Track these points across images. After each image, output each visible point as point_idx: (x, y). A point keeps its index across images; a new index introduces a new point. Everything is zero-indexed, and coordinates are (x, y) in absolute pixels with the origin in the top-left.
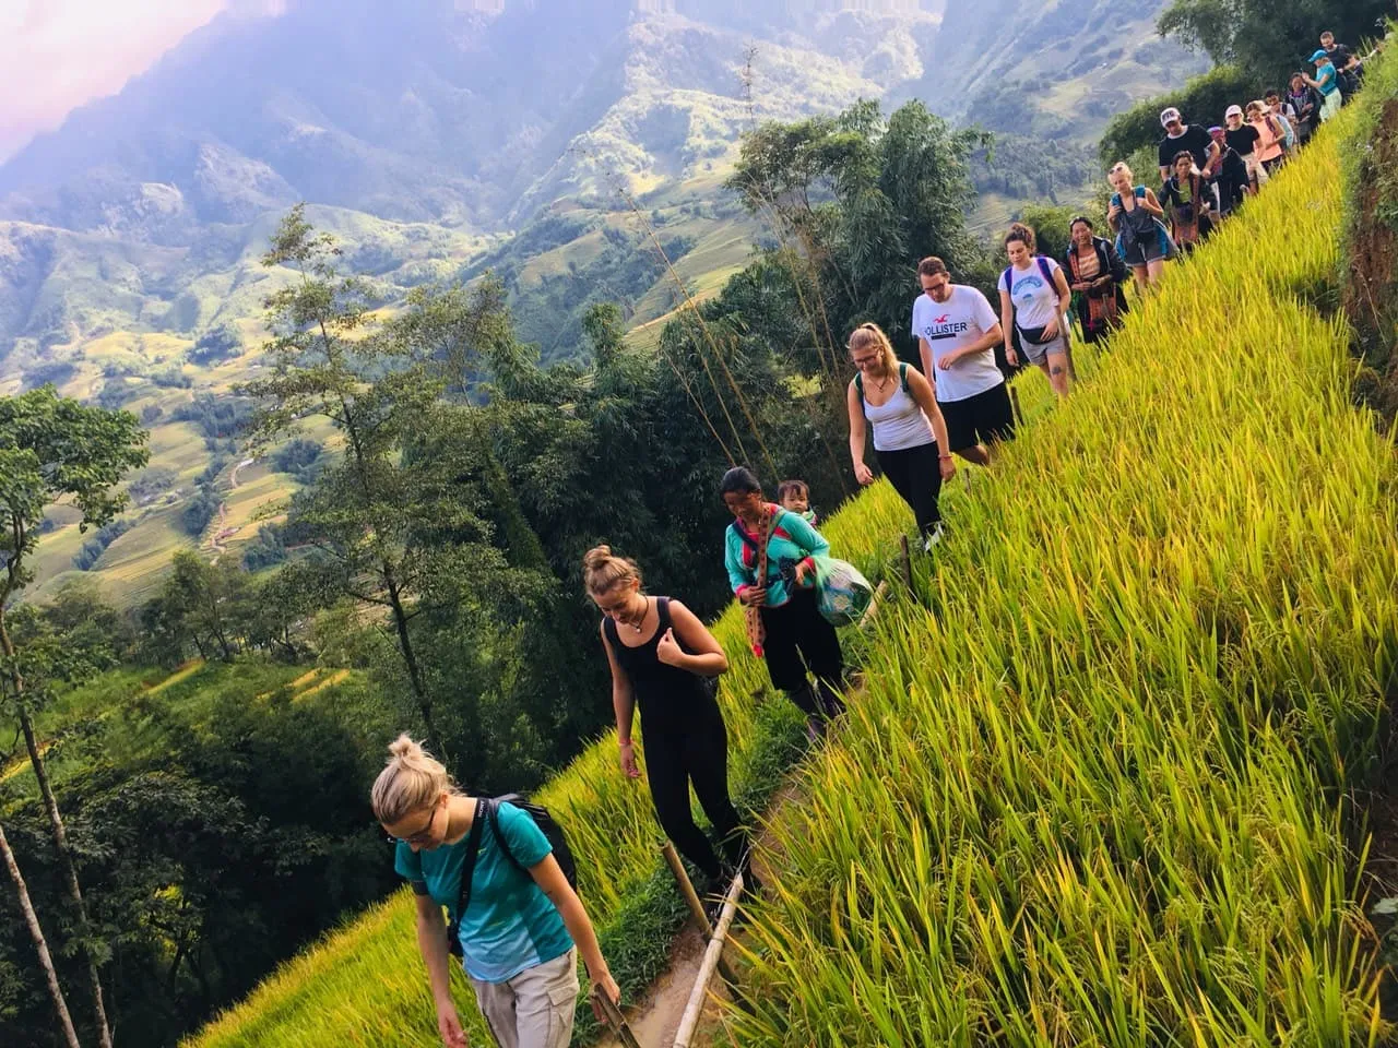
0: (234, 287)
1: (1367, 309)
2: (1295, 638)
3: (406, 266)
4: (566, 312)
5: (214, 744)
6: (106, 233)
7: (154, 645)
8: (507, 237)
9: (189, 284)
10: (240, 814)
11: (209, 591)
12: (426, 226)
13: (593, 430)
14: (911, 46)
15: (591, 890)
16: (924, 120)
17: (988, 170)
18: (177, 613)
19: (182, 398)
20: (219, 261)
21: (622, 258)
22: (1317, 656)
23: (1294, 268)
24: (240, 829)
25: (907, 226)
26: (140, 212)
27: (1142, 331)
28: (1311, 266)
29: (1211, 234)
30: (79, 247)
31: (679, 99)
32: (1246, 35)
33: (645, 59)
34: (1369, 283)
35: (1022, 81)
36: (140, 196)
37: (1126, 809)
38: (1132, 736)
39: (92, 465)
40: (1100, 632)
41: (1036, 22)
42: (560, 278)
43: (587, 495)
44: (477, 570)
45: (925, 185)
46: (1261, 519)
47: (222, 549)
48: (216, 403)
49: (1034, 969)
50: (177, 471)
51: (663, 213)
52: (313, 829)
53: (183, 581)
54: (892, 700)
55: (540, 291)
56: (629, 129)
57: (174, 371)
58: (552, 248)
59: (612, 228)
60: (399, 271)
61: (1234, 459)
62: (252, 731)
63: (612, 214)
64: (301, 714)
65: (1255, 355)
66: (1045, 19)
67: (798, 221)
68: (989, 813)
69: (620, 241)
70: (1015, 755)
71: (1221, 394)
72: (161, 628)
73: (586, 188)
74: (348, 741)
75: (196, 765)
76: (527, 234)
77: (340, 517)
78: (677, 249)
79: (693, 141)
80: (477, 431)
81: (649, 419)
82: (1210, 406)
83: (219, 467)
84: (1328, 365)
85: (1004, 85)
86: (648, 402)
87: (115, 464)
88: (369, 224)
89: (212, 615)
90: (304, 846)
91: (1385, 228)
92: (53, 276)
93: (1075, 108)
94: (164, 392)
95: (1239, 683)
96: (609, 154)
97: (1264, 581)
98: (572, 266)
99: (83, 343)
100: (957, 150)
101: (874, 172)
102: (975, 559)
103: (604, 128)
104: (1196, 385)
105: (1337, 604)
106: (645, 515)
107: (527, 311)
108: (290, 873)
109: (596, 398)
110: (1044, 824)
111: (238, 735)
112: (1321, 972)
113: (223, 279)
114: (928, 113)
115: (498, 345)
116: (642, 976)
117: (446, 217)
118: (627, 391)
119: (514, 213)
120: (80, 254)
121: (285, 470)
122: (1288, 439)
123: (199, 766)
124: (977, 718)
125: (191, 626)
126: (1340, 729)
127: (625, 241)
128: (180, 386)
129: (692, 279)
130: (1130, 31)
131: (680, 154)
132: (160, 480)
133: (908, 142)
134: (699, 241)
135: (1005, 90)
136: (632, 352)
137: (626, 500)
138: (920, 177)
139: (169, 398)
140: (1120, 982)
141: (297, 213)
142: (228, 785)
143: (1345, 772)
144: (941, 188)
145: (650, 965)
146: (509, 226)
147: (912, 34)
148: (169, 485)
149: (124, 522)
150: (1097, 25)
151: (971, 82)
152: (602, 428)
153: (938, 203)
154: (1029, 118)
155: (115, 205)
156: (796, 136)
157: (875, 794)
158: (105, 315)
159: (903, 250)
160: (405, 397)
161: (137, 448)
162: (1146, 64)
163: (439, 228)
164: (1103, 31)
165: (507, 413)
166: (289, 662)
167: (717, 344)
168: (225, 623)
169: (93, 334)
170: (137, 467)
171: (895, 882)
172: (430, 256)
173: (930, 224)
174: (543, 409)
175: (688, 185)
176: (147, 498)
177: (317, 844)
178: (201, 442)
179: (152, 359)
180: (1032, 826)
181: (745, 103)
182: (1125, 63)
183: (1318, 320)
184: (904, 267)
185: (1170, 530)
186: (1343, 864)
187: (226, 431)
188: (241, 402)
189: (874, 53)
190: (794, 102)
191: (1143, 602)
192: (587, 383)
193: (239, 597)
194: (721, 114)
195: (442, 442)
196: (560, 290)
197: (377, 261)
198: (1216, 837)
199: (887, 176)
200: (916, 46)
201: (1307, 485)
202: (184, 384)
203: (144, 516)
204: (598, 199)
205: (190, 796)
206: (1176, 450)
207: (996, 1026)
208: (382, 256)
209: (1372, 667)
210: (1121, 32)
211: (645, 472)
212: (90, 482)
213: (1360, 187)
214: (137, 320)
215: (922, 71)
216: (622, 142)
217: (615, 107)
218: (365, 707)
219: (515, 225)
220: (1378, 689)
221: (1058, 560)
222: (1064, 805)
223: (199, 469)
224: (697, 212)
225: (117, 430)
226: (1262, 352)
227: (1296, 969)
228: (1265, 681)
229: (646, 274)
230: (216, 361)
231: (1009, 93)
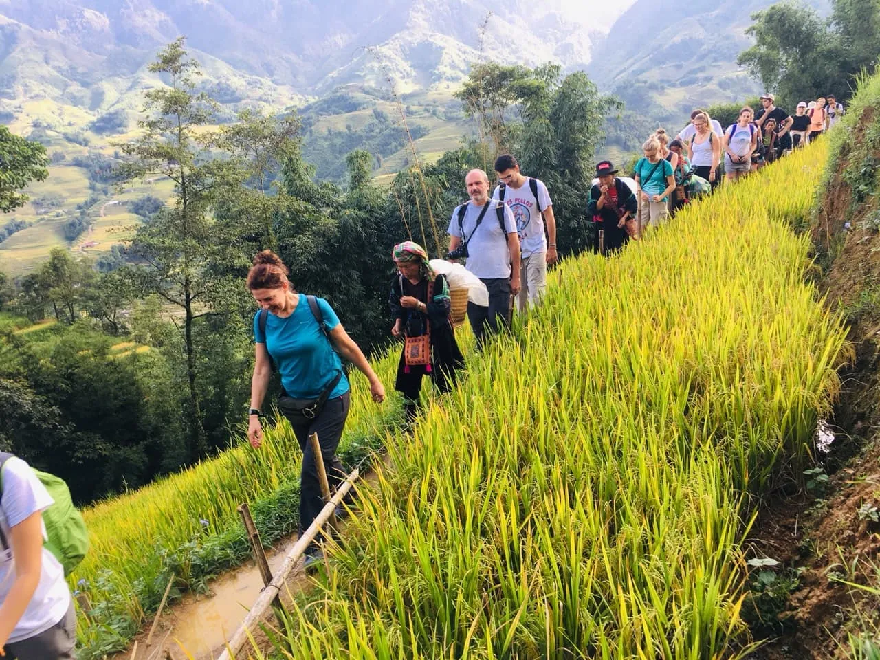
0: (130, 89)
1: (823, 236)
2: (737, 400)
3: (243, 102)
4: (338, 155)
5: (50, 370)
6: (53, 34)
7: (27, 303)
8: (312, 100)
9: (101, 80)
10: (57, 418)
11: (70, 277)
12: (262, 80)
13: (338, 227)
14: (587, 43)
15: (264, 483)
16: (585, 83)
17: (616, 131)
18: (46, 286)
19: (80, 152)
20: (125, 70)
21: (381, 130)
22: (748, 410)
23: (785, 205)
24: (55, 427)
25: (561, 147)
26: (80, 27)
27: (686, 221)
28: (796, 207)
29: (741, 178)
30: (35, 39)
31: (438, 40)
32: (788, 78)
33: (424, 9)
34: (829, 219)
35: (649, 82)
36: (82, 16)
37: (609, 472)
38: (623, 432)
39: (9, 172)
40: (620, 374)
41: (666, 46)
42: (340, 133)
43: (325, 267)
44: (245, 296)
45: (577, 124)
46: (732, 329)
47: (85, 253)
48: (102, 160)
49: (529, 552)
50: (66, 198)
51: (413, 108)
52: (103, 437)
53: (55, 267)
54: (481, 388)
55: (325, 139)
56: (403, 51)
57: (79, 133)
58: (340, 113)
59: (379, 110)
60: (238, 104)
61: (724, 297)
62: (76, 368)
63: (382, 101)
64: (112, 363)
65: (751, 245)
66: (671, 47)
67: (495, 128)
68: (524, 461)
69: (382, 120)
70: (549, 431)
71: (725, 262)
72: (34, 294)
73: (369, 80)
74: (138, 388)
75: (36, 381)
76: (325, 101)
77: (163, 243)
78: (417, 133)
79: (442, 68)
80: (265, 210)
81: (375, 229)
82: (717, 267)
83: (94, 201)
84: (793, 258)
85: (638, 81)
86: (376, 218)
87: (24, 175)
88: (225, 70)
89: (68, 292)
90: (94, 447)
91: (847, 185)
92: (13, 54)
93: (676, 105)
94: (69, 145)
95: (696, 418)
96: (387, 63)
97: (726, 364)
98: (348, 127)
99: (23, 102)
100: (601, 107)
101: (548, 110)
102: (554, 322)
103: (388, 46)
104: (711, 255)
105: (768, 383)
106: (358, 288)
107: (314, 149)
108: (81, 462)
109: (343, 208)
110: (557, 472)
111: (67, 368)
112: (708, 581)
113: (123, 83)
114: (588, 80)
115: (291, 160)
116: (281, 530)
117: (275, 77)
118: (365, 208)
119: (320, 85)
120: (34, 44)
121: (137, 213)
122: (760, 293)
123: (37, 383)
124: (531, 408)
125: (54, 296)
126: (751, 457)
127: (386, 120)
128: (80, 144)
129: (421, 154)
130: (719, 67)
131: (432, 74)
132: (54, 201)
133: (573, 95)
134: (431, 132)
135: (637, 85)
136: (375, 185)
137: (349, 277)
138: (575, 119)
139: (71, 149)
140: (581, 566)
141: (178, 42)
142: (53, 398)
143: (749, 482)
144: (586, 129)
145: (288, 525)
146: (314, 93)
147: (590, 36)
148: (59, 205)
149: (25, 222)
150: (702, 57)
151: (618, 74)
152: (344, 227)
153: (580, 137)
154: (648, 106)
155: (64, 18)
156: (506, 75)
157: (456, 434)
158: (42, 87)
159: (554, 161)
160: (223, 177)
161: (41, 169)
162: (725, 89)
163: (270, 83)
164: (703, 63)
165: (286, 204)
166: (112, 333)
167: (428, 191)
168: (76, 300)
169: (31, 98)
170: (38, 180)
171: (454, 488)
172: (260, 99)
173: (574, 150)
174: (310, 206)
175: (431, 95)
176: (43, 210)
177: (103, 447)
178: (87, 182)
179: (66, 123)
180: (549, 473)
181: (479, 53)
182: (712, 86)
183: (793, 234)
184: (553, 172)
185: (676, 325)
186: (735, 528)
187: (105, 180)
188: (118, 163)
189: (564, 42)
190: (509, 60)
191: (650, 361)
192: (341, 199)
193: (89, 285)
194: (463, 56)
195: (240, 212)
196: (338, 141)
197: (226, 94)
198: (661, 498)
199: (555, 114)
200: (591, 44)
201: (765, 319)
202: (84, 143)
203: (39, 221)
204: (374, 90)
205: (27, 398)
206: (691, 286)
207: (497, 581)
208: (229, 92)
209: (780, 424)
210: (714, 66)
211: (365, 262)
212: (5, 182)
213: (838, 158)
214: (62, 95)
215: (590, 60)
216: (397, 58)
217: (397, 35)
218: (155, 371)
219: (319, 94)
220: (780, 437)
221: (604, 331)
222: (572, 465)
223: (82, 200)
224: (434, 113)
225: (30, 153)
226: (756, 244)
227: (693, 577)
228: (712, 422)
229: (394, 144)
230: (108, 133)
231: (639, 87)
